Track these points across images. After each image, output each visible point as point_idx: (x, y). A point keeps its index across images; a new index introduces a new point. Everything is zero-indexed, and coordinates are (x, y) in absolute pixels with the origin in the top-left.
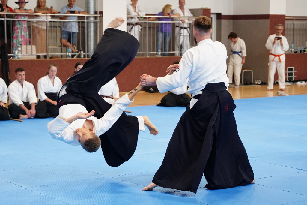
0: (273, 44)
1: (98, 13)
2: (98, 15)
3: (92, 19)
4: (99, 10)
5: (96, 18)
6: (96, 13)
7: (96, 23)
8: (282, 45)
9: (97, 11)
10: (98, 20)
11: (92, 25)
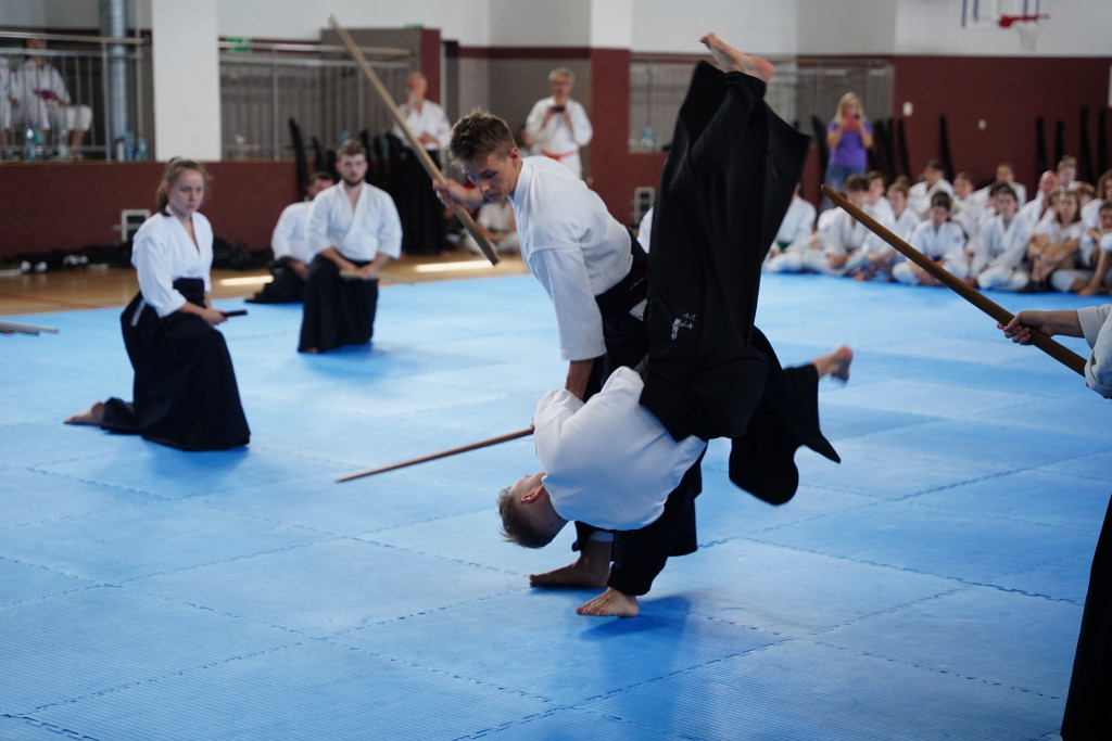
0: (544, 125)
1: (138, 34)
2: (137, 40)
3: (119, 51)
4: (139, 25)
5: (131, 48)
6: (130, 33)
7: (131, 64)
8: (570, 128)
9: (132, 25)
10: (138, 54)
11: (120, 67)
